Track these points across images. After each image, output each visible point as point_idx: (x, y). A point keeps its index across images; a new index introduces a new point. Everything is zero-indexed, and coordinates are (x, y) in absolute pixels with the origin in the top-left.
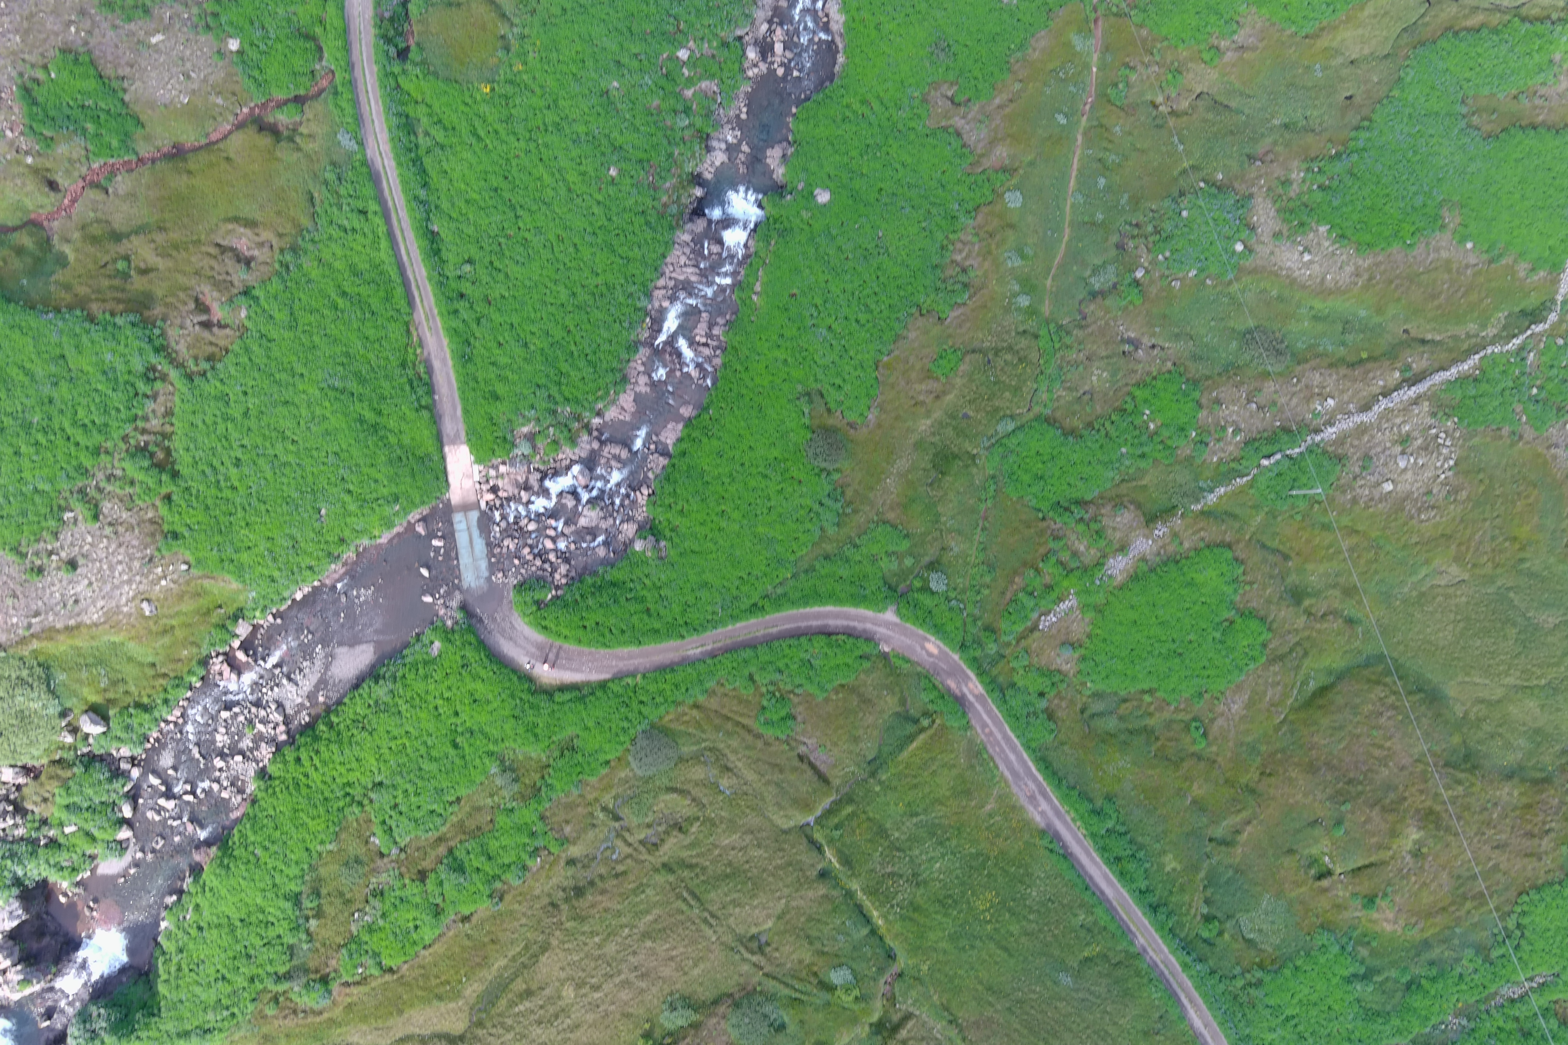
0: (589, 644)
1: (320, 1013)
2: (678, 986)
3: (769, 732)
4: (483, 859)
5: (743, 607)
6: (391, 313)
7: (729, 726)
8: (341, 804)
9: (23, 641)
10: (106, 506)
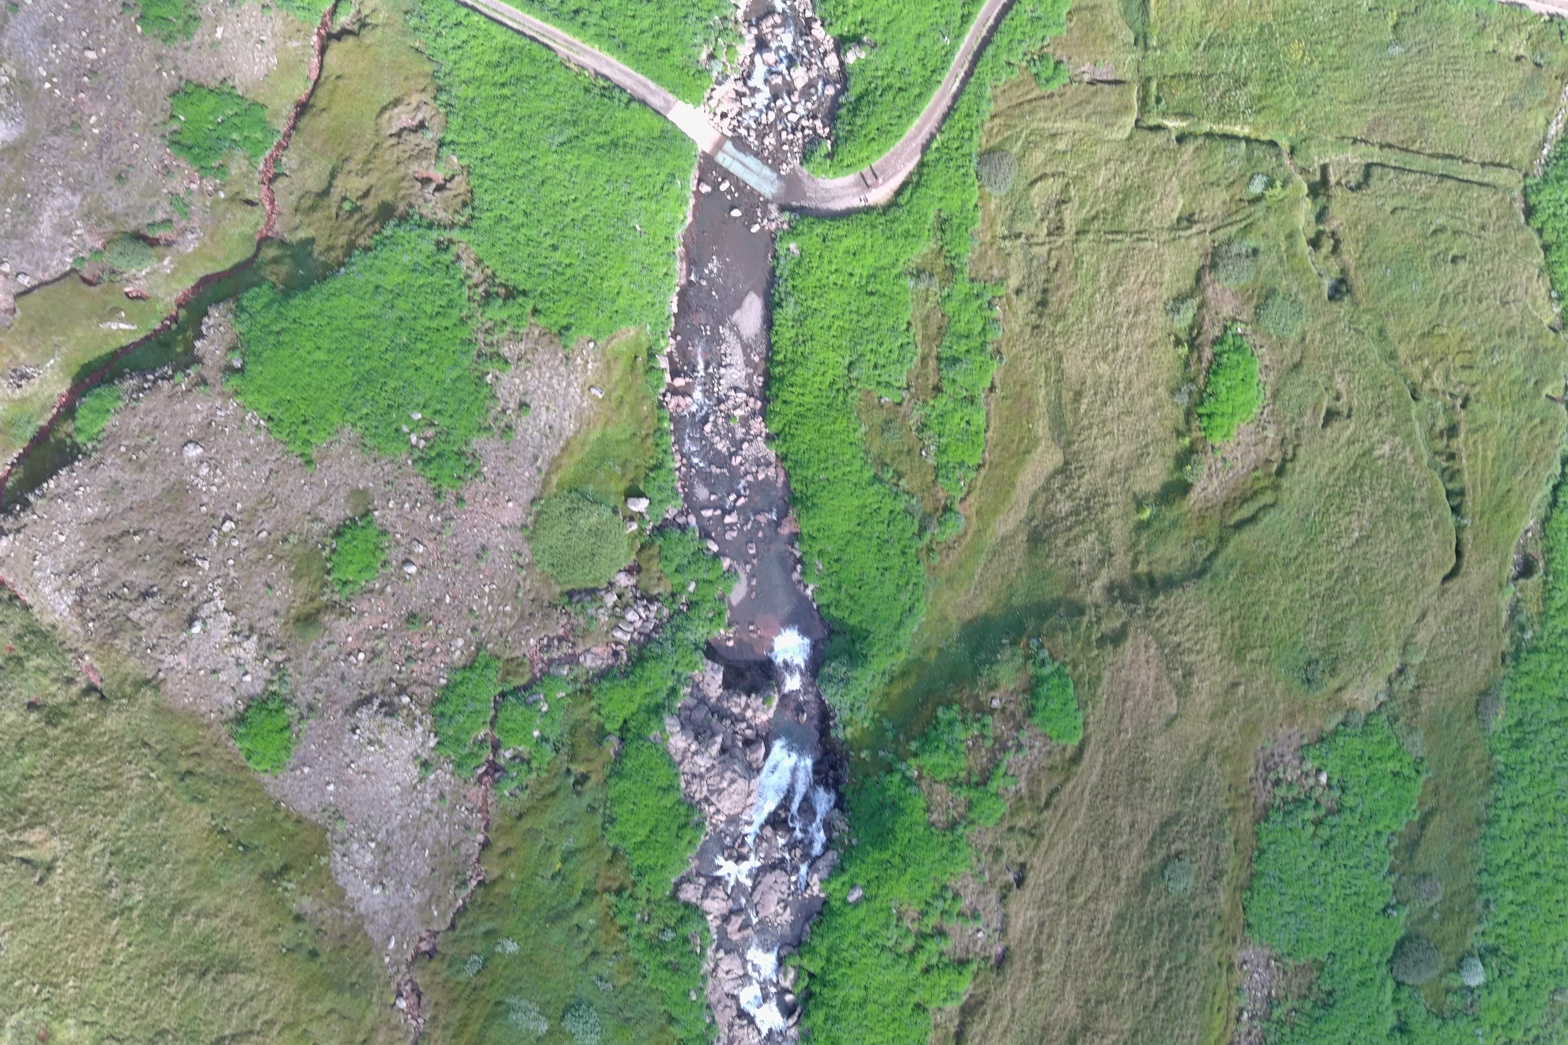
0: (887, 146)
1: (966, 533)
2: (1165, 297)
3: (1054, 87)
4: (963, 341)
5: (958, 24)
6: (545, 67)
7: (1027, 107)
8: (841, 398)
9: (545, 483)
10: (505, 351)
